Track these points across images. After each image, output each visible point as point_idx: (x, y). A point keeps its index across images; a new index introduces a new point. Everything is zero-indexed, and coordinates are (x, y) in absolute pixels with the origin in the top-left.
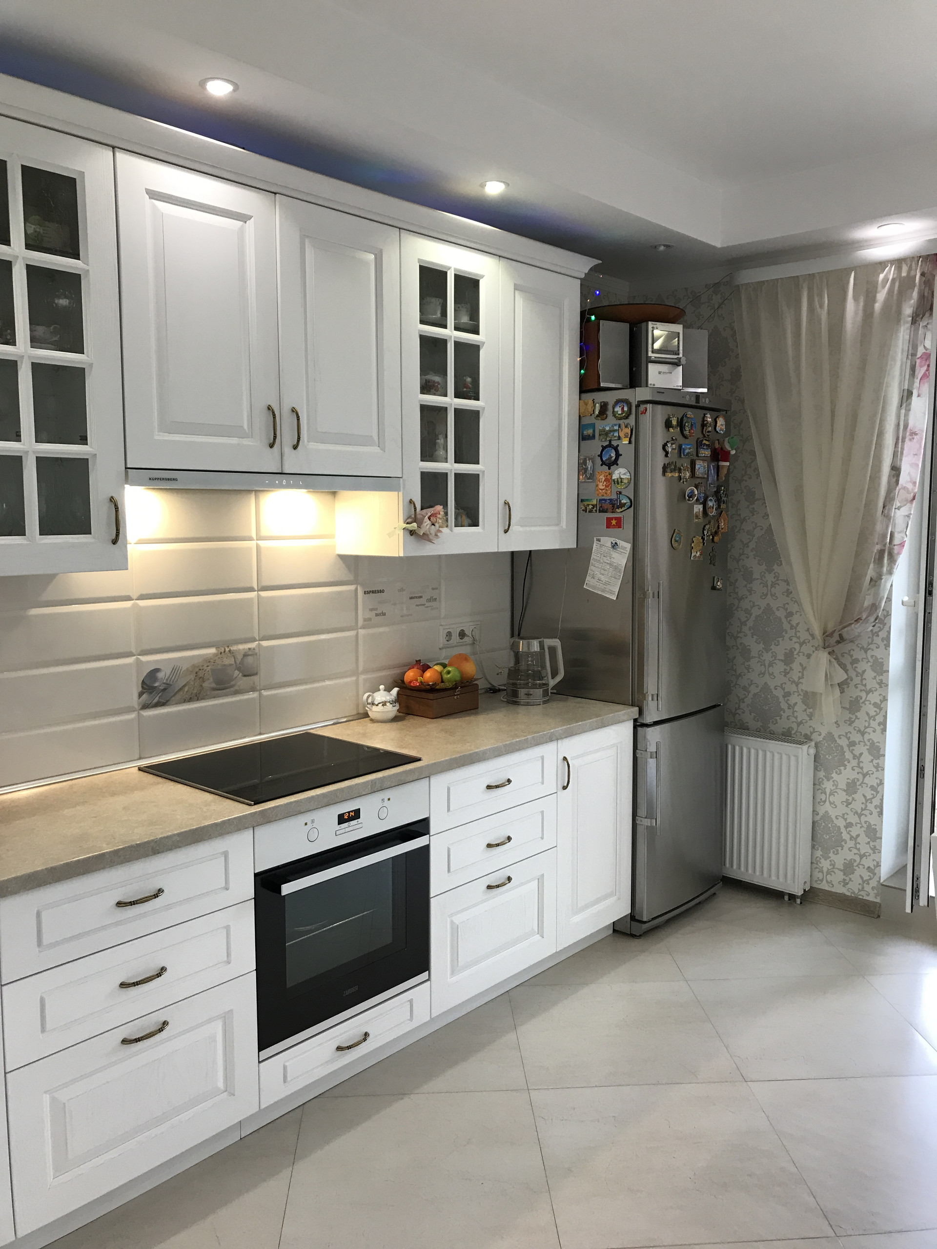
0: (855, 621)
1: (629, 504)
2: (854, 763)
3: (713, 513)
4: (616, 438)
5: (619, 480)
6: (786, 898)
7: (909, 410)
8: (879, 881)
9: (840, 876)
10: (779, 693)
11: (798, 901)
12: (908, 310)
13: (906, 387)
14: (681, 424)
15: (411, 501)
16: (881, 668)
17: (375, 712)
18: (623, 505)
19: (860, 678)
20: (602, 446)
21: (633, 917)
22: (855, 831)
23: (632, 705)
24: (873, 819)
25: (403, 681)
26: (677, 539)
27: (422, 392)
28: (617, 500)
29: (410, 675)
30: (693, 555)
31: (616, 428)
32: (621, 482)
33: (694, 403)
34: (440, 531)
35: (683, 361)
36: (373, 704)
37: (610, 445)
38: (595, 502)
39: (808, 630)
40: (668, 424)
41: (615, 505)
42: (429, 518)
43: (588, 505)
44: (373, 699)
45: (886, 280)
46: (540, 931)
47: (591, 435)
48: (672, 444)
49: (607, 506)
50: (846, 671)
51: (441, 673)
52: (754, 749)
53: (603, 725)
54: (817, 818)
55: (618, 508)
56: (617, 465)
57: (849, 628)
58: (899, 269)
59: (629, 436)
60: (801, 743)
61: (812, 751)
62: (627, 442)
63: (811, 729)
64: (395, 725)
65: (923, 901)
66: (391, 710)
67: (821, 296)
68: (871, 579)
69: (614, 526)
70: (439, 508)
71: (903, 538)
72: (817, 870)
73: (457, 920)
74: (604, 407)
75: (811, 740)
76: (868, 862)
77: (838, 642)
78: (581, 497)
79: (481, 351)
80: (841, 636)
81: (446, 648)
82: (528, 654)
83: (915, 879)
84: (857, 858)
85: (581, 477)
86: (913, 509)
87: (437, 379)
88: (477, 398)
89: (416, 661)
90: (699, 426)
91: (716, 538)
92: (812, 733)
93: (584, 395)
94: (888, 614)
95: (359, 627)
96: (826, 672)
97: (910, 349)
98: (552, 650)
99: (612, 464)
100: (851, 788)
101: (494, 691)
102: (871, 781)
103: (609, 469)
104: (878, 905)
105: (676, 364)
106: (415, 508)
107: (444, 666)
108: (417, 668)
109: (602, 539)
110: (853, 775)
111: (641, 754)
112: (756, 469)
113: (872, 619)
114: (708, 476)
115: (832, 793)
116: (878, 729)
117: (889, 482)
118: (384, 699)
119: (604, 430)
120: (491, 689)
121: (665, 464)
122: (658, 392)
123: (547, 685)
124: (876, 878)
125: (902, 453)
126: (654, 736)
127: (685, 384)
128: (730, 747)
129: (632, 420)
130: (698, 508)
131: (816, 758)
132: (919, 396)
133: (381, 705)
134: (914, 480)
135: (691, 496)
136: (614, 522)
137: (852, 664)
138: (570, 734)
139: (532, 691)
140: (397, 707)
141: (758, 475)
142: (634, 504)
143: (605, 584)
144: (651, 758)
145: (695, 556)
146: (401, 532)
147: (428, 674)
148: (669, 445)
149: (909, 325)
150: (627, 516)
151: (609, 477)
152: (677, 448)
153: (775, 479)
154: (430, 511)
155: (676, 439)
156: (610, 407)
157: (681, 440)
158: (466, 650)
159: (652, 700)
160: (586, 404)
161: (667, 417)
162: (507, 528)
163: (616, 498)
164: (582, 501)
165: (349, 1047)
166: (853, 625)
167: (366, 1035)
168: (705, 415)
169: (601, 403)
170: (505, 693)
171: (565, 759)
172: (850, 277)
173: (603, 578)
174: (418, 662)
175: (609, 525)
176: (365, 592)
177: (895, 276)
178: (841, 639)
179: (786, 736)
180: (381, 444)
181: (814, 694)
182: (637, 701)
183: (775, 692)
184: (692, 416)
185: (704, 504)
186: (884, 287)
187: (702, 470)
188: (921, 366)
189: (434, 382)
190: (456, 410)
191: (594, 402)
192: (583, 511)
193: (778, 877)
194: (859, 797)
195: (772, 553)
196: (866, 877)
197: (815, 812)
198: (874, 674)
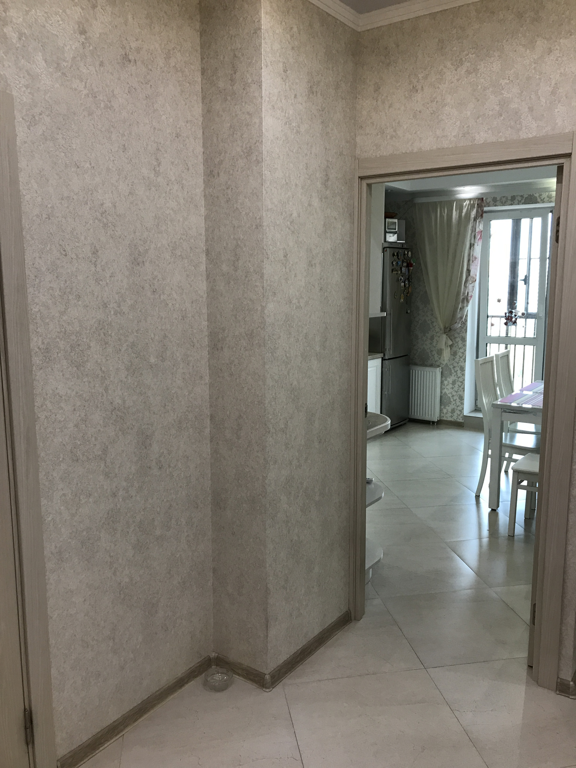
0: (455, 323)
2: (455, 374)
3: (407, 286)
6: (431, 423)
7: (474, 250)
9: (450, 414)
10: (428, 351)
11: (436, 424)
12: (473, 216)
13: (472, 242)
14: (397, 255)
16: (464, 340)
19: (457, 344)
22: (455, 398)
23: (381, 353)
24: (461, 393)
26: (396, 295)
33: (401, 247)
35: (398, 232)
39: (439, 327)
40: (394, 255)
45: (466, 204)
50: (452, 341)
53: (373, 359)
54: (442, 394)
57: (453, 326)
58: (470, 202)
60: (437, 367)
61: (441, 370)
63: (440, 363)
67: (444, 209)
68: (460, 308)
71: (472, 294)
72: (442, 413)
75: (440, 366)
76: (459, 408)
77: (449, 331)
84: (456, 407)
90: (403, 255)
91: (408, 295)
96: (445, 342)
97: (473, 229)
100: (454, 383)
102: (461, 380)
104: (462, 422)
105: (395, 233)
110: (454, 378)
111: (384, 369)
114: (406, 272)
115: (447, 385)
116: (463, 361)
117: (466, 276)
121: (392, 269)
122: (390, 244)
124: (463, 414)
125: (471, 265)
126: (386, 362)
127: (398, 240)
128: (411, 370)
130: (403, 284)
131: (441, 372)
132: (477, 245)
134: (476, 274)
135: (401, 280)
137: (454, 338)
144: (388, 370)
145: (401, 301)
148: (394, 262)
149: (473, 222)
152: (396, 263)
155: (396, 260)
159: (388, 351)
161: (393, 253)
168: (405, 251)
172: (454, 203)
178: (450, 329)
179: (431, 366)
181: (441, 350)
182: (383, 351)
184: (401, 252)
185: (405, 282)
186: (465, 207)
187: (404, 271)
188: (478, 235)
193: (428, 416)
194: (456, 386)
195: (426, 300)
196: (459, 413)
197: (441, 392)
198: (461, 342)
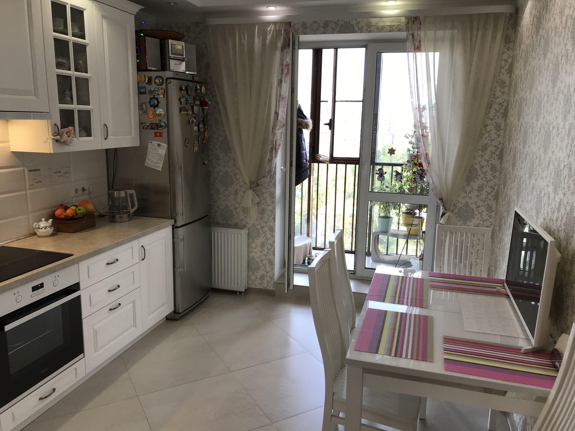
0: (263, 177)
1: (165, 126)
2: (263, 235)
3: (202, 130)
4: (157, 95)
5: (160, 114)
6: (238, 293)
7: (281, 88)
8: (274, 282)
9: (259, 281)
10: (232, 208)
11: (243, 294)
12: (279, 45)
13: (280, 78)
14: (186, 89)
15: (55, 125)
16: (273, 195)
17: (40, 232)
18: (162, 126)
19: (265, 200)
20: (150, 98)
21: (175, 312)
22: (264, 262)
23: (171, 219)
24: (271, 257)
25: (54, 215)
26: (188, 142)
27: (57, 68)
28: (159, 124)
29: (58, 212)
30: (194, 150)
31: (157, 89)
32: (161, 115)
33: (191, 79)
34: (72, 140)
35: (186, 59)
36: (39, 228)
37: (154, 98)
38: (148, 124)
39: (243, 181)
40: (181, 89)
41: (158, 126)
42: (66, 133)
43: (145, 125)
44: (39, 225)
45: (270, 30)
46: (135, 325)
47: (144, 92)
48: (183, 98)
49: (154, 126)
50: (259, 197)
51: (75, 210)
52: (223, 233)
53: (159, 229)
54: (250, 259)
55: (160, 128)
56: (158, 107)
57: (260, 180)
58: (275, 26)
59: (163, 94)
60: (242, 229)
61: (247, 232)
62: (163, 97)
63: (246, 223)
64: (52, 238)
65: (291, 287)
66: (50, 231)
67: (244, 35)
68: (269, 160)
69: (158, 136)
70: (71, 128)
71: (280, 142)
72: (250, 280)
73: (95, 327)
74: (150, 79)
75: (246, 227)
76: (270, 274)
77: (256, 186)
78: (141, 122)
79: (87, 48)
80: (257, 183)
81: (75, 197)
82: (119, 198)
83: (288, 279)
84: (265, 273)
85: (140, 112)
86: (283, 130)
87: (64, 61)
88: (86, 72)
89: (61, 205)
90: (194, 90)
91: (204, 142)
92: (246, 224)
93: (140, 73)
94: (275, 174)
95: (27, 189)
96: (252, 199)
97: (281, 61)
98: (131, 195)
99: (155, 106)
100: (263, 245)
101: (101, 216)
102: (270, 242)
103: (154, 109)
104: (274, 291)
105: (183, 61)
106: (58, 128)
107: (77, 206)
108: (62, 209)
109: (153, 142)
110: (263, 240)
111: (176, 240)
112: (219, 110)
113: (269, 176)
114: (199, 113)
115: (255, 248)
116: (272, 221)
117: (274, 119)
118: (45, 225)
119: (151, 90)
120: (100, 216)
121: (180, 108)
122: (176, 74)
123: (129, 212)
124: (273, 280)
125: (279, 106)
126: (181, 232)
127: (186, 70)
128: (213, 232)
129: (164, 86)
130: (196, 128)
131: (248, 234)
132: (285, 82)
133: (44, 228)
134: (283, 118)
135: (193, 122)
136: (158, 134)
137: (261, 195)
138: (144, 235)
139: (122, 216)
140: (53, 229)
141: (220, 113)
142: (167, 126)
143: (156, 163)
144: (181, 241)
145: (195, 150)
146: (51, 141)
147: (68, 211)
148: (182, 99)
149: (280, 51)
150: (165, 132)
151: (154, 113)
152: (185, 100)
153: (227, 115)
154: (66, 130)
155: (185, 96)
156: (153, 79)
157: (187, 96)
158: (86, 197)
159: (180, 216)
160: (141, 77)
161: (180, 86)
162: (106, 137)
163: (158, 123)
164: (142, 123)
165: (46, 397)
166: (262, 179)
167: (54, 389)
168: (196, 85)
169: (148, 77)
170: (108, 217)
171: (142, 246)
172: (256, 27)
173: (154, 160)
174: (62, 205)
175: (156, 136)
176: (29, 171)
177: (274, 29)
178: (258, 185)
179: (236, 226)
180: (36, 94)
181: (247, 208)
182: (173, 217)
183: (231, 208)
184: (191, 86)
185: (198, 126)
186: (270, 33)
187: (196, 111)
188: (285, 70)
189: (63, 62)
190: (76, 77)
191: (145, 76)
192: (142, 128)
193: (234, 285)
194: (265, 249)
195: (227, 148)
196: (269, 281)
197: (248, 256)
198: (270, 198)
